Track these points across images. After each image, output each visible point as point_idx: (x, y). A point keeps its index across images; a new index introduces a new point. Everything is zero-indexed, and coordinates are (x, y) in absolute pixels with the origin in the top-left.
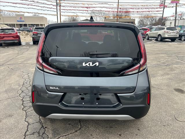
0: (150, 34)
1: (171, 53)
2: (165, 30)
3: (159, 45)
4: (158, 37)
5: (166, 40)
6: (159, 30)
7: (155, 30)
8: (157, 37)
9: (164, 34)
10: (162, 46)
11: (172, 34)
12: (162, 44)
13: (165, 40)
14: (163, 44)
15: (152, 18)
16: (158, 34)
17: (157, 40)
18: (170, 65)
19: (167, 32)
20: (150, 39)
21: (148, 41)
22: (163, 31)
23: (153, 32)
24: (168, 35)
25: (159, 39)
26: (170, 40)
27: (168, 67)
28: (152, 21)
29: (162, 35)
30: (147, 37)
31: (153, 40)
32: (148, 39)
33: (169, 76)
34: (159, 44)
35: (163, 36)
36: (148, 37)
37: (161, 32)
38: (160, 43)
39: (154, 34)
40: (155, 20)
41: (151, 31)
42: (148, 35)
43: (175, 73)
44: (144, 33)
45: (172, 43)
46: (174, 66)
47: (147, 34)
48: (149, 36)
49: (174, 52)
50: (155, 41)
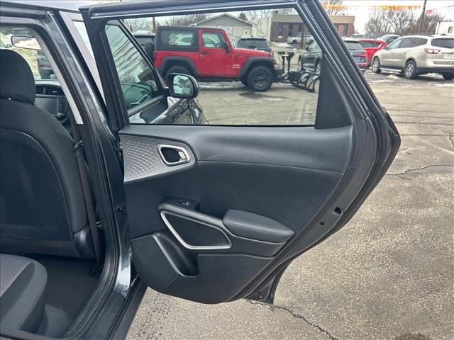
0: (385, 56)
1: (435, 120)
2: (428, 45)
3: (406, 89)
4: (407, 67)
5: (429, 75)
6: (411, 46)
7: (400, 46)
8: (404, 65)
9: (424, 58)
10: (413, 93)
11: (447, 58)
12: (413, 87)
13: (425, 75)
14: (418, 87)
15: (402, 16)
16: (408, 56)
17: (402, 75)
18: (415, 175)
19: (433, 53)
20: (384, 70)
21: (379, 76)
22: (421, 48)
23: (395, 53)
24: (435, 63)
25: (407, 73)
26: (441, 77)
27: (407, 184)
28: (402, 22)
29: (417, 61)
30: (376, 65)
31: (391, 76)
32: (378, 72)
33: (399, 238)
34: (407, 86)
35: (420, 64)
36: (380, 66)
37: (414, 52)
38: (409, 86)
39: (394, 56)
40: (411, 20)
41: (387, 49)
42: (378, 60)
43: (427, 221)
44: (365, 53)
45: (446, 85)
46: (431, 178)
47: (376, 57)
48: (381, 63)
49: (444, 115)
50: (396, 78)
